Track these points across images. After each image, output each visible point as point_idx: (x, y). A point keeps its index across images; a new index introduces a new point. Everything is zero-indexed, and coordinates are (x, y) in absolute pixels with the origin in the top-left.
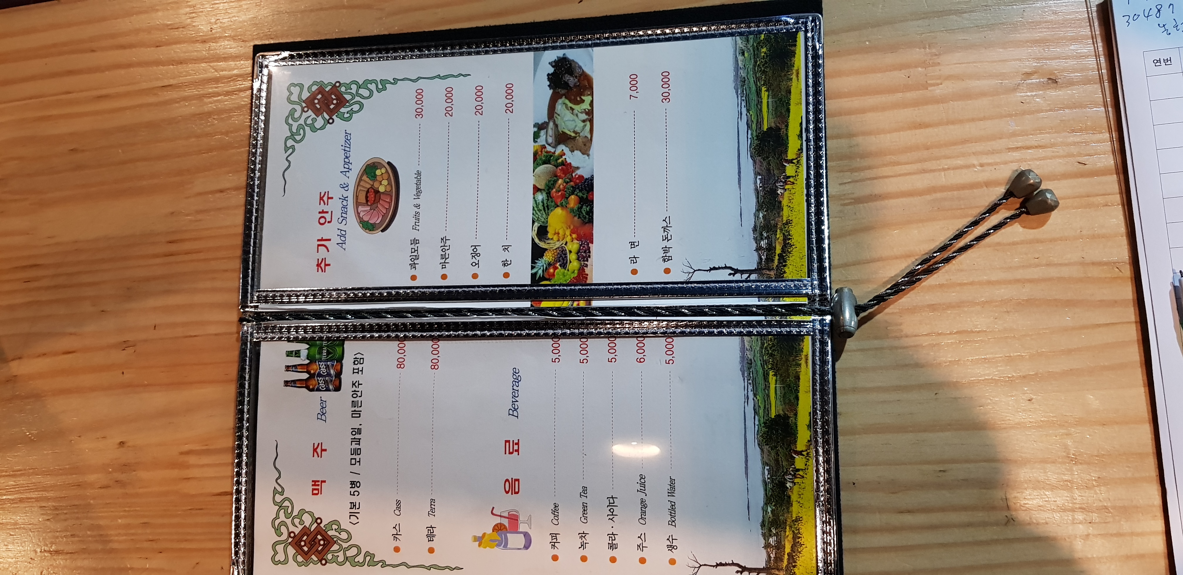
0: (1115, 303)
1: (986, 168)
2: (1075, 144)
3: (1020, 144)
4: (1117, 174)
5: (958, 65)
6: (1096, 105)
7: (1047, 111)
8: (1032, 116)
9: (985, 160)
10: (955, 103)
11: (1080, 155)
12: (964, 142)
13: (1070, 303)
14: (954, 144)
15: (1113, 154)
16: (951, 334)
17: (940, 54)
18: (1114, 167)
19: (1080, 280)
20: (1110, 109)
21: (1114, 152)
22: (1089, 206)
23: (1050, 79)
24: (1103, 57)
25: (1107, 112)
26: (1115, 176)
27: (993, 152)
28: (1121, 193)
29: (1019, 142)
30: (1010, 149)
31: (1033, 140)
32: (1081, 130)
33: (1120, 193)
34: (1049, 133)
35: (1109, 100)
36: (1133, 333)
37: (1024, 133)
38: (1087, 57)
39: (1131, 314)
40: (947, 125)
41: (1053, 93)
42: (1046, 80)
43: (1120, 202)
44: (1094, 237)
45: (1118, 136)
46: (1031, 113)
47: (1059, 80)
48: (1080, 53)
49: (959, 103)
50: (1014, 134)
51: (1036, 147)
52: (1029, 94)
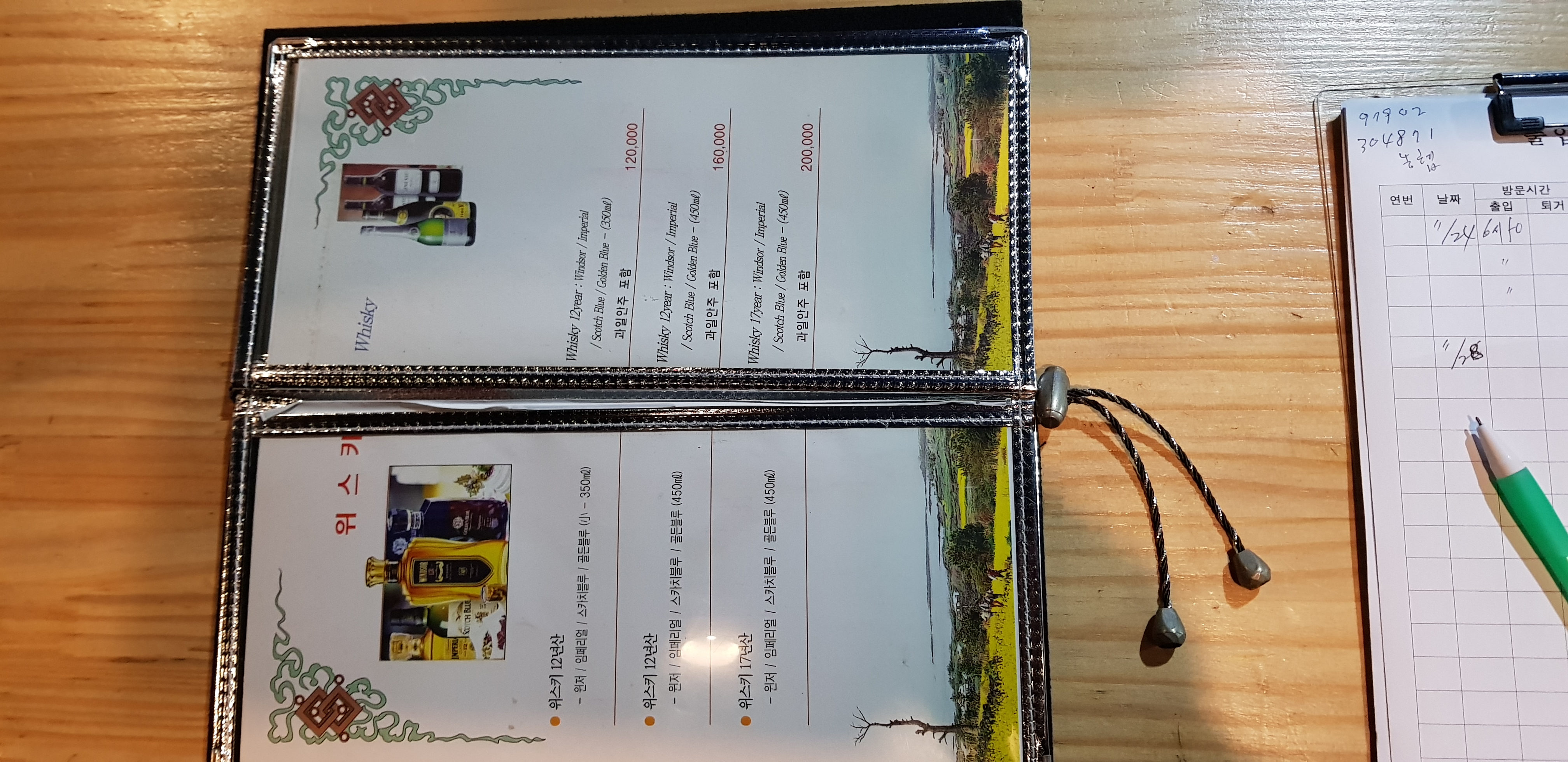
0: (1324, 493)
1: (1179, 310)
2: (1289, 290)
3: (1222, 285)
4: (1339, 332)
5: (1156, 179)
6: (1318, 245)
7: (1259, 247)
8: (1240, 251)
9: (1179, 300)
10: (1148, 225)
11: (1294, 304)
12: (1155, 275)
13: (1272, 489)
14: (1144, 276)
15: (1335, 308)
16: (1123, 515)
17: (1133, 164)
18: (1335, 324)
19: (1286, 461)
20: (1335, 252)
21: (1336, 305)
22: (1304, 369)
23: (1265, 207)
24: (1330, 187)
25: (1331, 255)
26: (1336, 334)
27: (1189, 292)
28: (1342, 357)
29: (1223, 281)
30: (1211, 290)
31: (1241, 281)
32: (1299, 275)
33: (1340, 357)
34: (1260, 274)
35: (1334, 240)
36: (1346, 532)
37: (1230, 272)
38: (1311, 185)
39: (1345, 509)
40: (1137, 252)
41: (1266, 225)
42: (1261, 208)
43: (1339, 367)
44: (1306, 409)
45: (1342, 288)
46: (1237, 247)
47: (1276, 210)
48: (1302, 180)
49: (1153, 226)
50: (1217, 272)
51: (1243, 290)
52: (1239, 223)
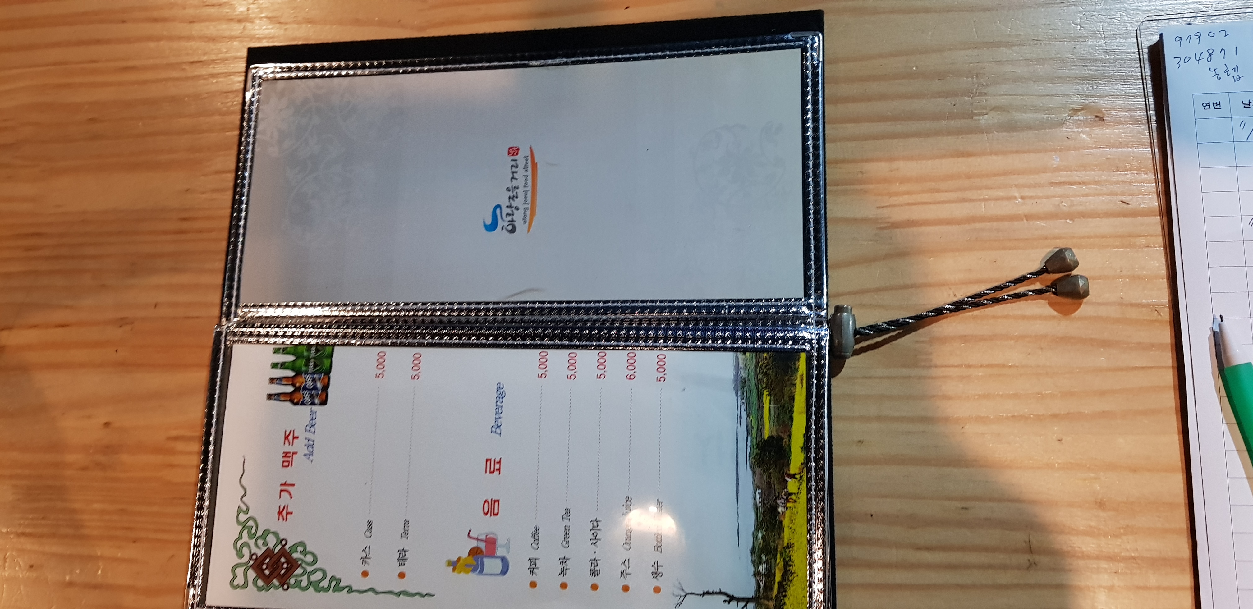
0: (1152, 346)
1: (1027, 201)
2: (1118, 182)
3: (1063, 179)
4: (1161, 215)
5: (1006, 96)
6: (1142, 145)
7: (1092, 148)
8: (1077, 152)
9: (1027, 192)
10: (1000, 134)
11: (1123, 194)
12: (1006, 173)
13: (1105, 344)
14: (998, 175)
15: (1157, 195)
16: (981, 366)
17: (987, 85)
18: (1158, 209)
19: (1117, 321)
20: (1157, 150)
21: (1158, 193)
22: (1132, 246)
23: (1096, 116)
24: (1152, 98)
25: (1153, 153)
26: (1159, 217)
27: (1036, 186)
28: (1164, 235)
29: (1063, 176)
30: (1052, 184)
31: (1077, 176)
32: (1127, 170)
34: (1094, 170)
35: (1155, 141)
36: (1169, 378)
37: (1067, 169)
38: (1135, 97)
39: (1168, 359)
40: (991, 155)
41: (1098, 131)
42: (1093, 117)
43: (1162, 244)
44: (1135, 278)
45: (1163, 179)
46: (1075, 149)
47: (1107, 118)
48: (1128, 93)
49: (1004, 134)
50: (1057, 169)
51: (1080, 183)
52: (1076, 130)
